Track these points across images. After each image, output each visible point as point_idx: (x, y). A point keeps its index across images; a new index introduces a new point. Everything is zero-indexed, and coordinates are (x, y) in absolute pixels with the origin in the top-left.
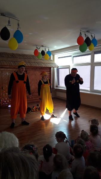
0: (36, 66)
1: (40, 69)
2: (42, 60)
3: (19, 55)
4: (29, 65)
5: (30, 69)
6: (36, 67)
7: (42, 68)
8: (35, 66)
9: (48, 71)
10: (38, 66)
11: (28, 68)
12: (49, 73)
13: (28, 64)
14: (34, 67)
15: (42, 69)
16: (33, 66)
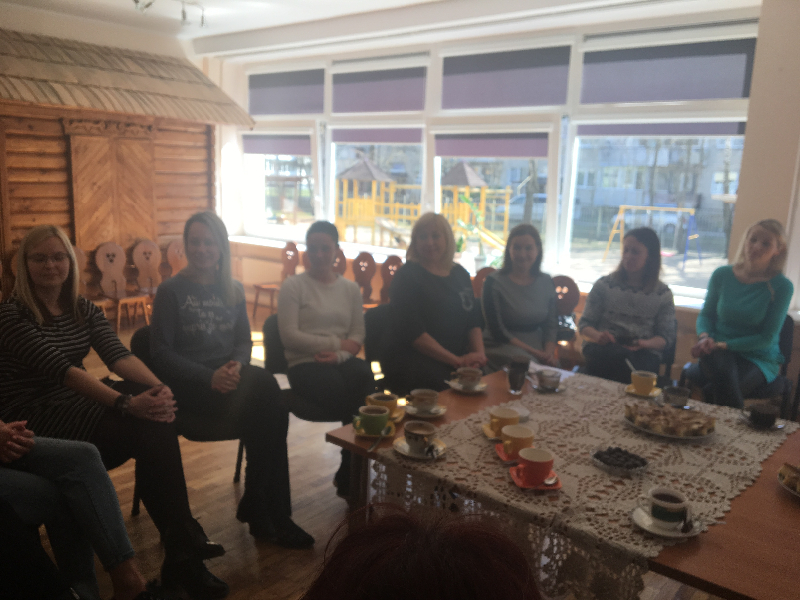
0: (129, 110)
1: (150, 128)
2: (158, 82)
3: (18, 38)
4: (86, 103)
5: (89, 125)
6: (129, 117)
7: (163, 125)
8: (119, 109)
9: (200, 144)
10: (139, 111)
11: (74, 116)
12: (201, 155)
13: (77, 93)
14: (118, 115)
15: (160, 130)
16: (110, 108)
